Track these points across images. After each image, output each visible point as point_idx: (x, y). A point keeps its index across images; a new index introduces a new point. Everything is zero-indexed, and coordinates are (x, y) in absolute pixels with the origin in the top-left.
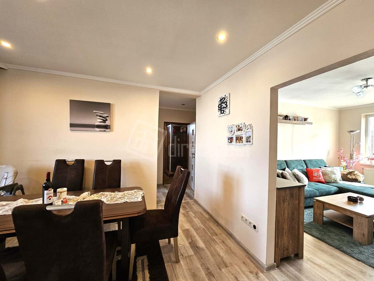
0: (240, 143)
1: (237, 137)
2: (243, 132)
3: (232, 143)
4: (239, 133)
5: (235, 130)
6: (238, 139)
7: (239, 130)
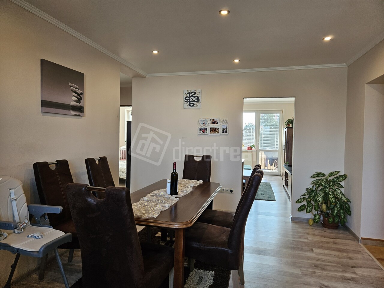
0: (214, 133)
1: (210, 129)
2: (218, 125)
3: (205, 133)
4: (214, 126)
5: (210, 123)
6: (212, 130)
7: (213, 123)
